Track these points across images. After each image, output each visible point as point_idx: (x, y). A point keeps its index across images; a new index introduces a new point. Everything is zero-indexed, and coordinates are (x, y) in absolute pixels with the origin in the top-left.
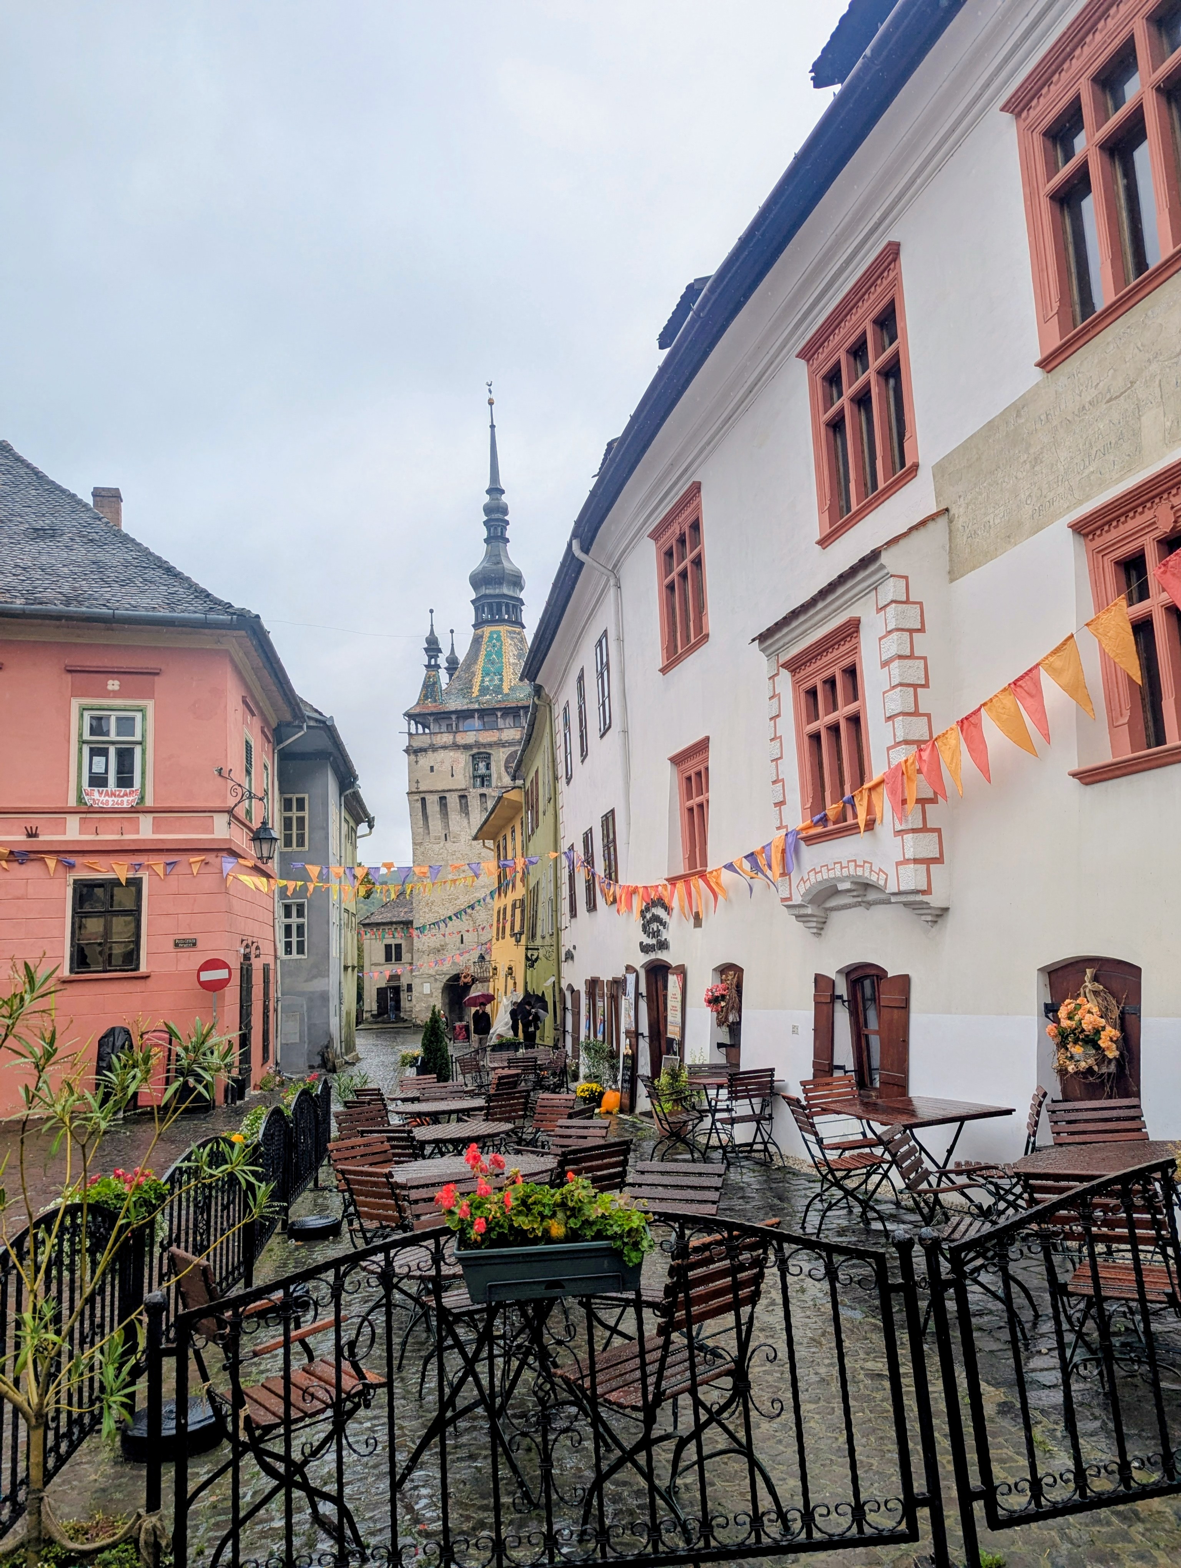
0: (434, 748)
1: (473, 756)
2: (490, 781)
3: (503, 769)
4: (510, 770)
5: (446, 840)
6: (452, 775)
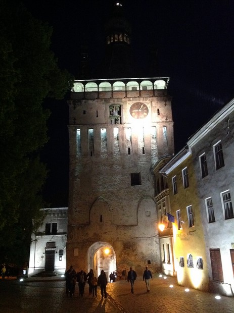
1: (110, 106)
2: (121, 120)
3: (129, 113)
4: (133, 114)
5: (91, 155)
6: (97, 116)
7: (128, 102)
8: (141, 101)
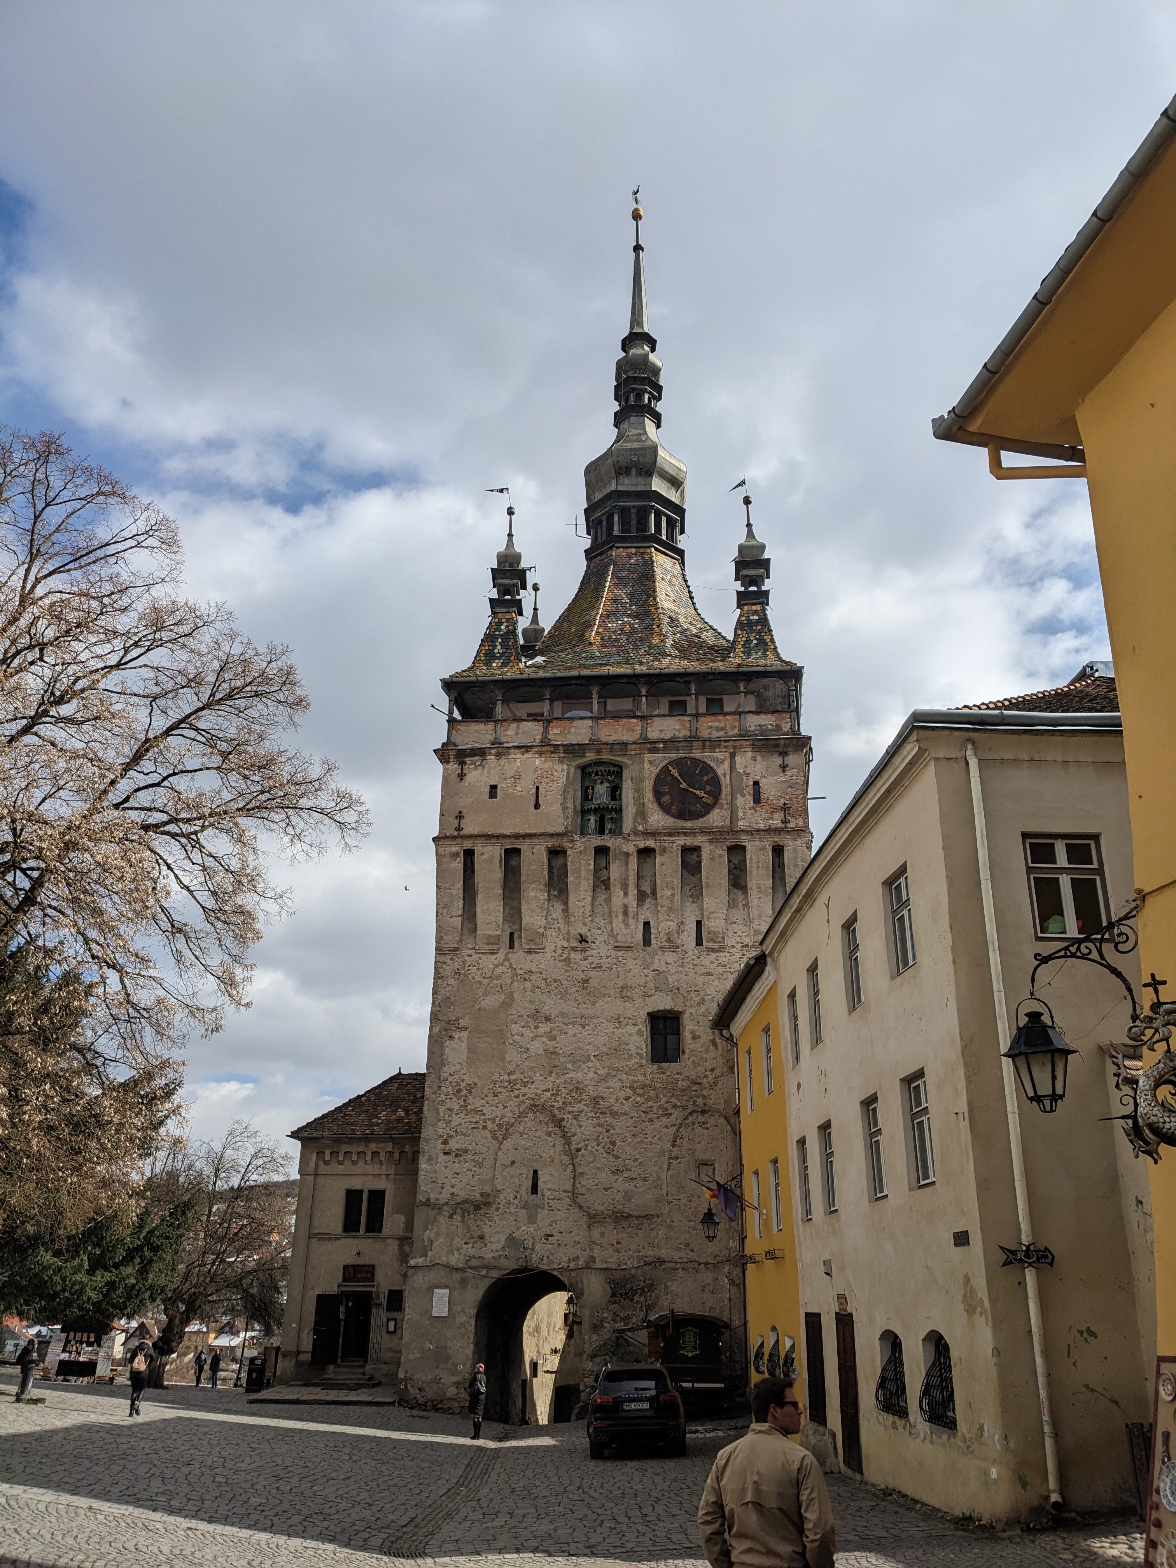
0: (501, 750)
1: (585, 771)
2: (618, 821)
3: (649, 795)
4: (666, 799)
5: (511, 946)
6: (537, 806)
7: (648, 757)
8: (697, 754)
